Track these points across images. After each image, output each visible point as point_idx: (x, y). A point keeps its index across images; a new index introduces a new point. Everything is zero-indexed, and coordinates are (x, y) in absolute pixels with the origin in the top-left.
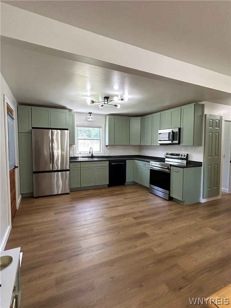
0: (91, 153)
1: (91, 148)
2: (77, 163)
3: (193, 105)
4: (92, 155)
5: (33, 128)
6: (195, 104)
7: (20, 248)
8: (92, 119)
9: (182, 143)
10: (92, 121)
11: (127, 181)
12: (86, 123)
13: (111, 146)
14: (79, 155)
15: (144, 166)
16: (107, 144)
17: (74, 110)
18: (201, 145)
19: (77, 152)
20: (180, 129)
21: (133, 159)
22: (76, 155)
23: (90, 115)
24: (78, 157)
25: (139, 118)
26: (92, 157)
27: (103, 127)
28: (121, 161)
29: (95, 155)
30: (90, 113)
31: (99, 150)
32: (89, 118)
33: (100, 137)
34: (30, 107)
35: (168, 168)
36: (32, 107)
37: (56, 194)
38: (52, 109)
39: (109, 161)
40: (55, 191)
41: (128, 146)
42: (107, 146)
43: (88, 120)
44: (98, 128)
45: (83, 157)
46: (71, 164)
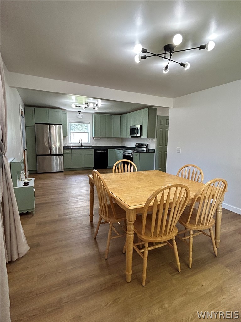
0: (81, 143)
1: (81, 140)
2: (69, 150)
3: (147, 109)
4: (82, 145)
5: (36, 123)
6: (149, 109)
7: (34, 178)
8: (81, 116)
9: (142, 136)
10: (81, 118)
11: (108, 165)
12: (76, 120)
13: (96, 138)
14: (71, 145)
15: (120, 153)
16: (94, 137)
17: (67, 109)
18: (154, 138)
19: (70, 142)
20: (141, 126)
21: (114, 149)
22: (69, 145)
23: (80, 113)
24: (71, 146)
25: (119, 116)
26: (82, 146)
27: (91, 123)
28: (104, 150)
29: (84, 145)
30: (80, 112)
31: (88, 141)
32: (79, 116)
33: (88, 131)
34: (33, 108)
35: (132, 154)
36: (35, 108)
37: (55, 171)
38: (50, 110)
39: (94, 150)
40: (54, 170)
41: (111, 138)
42: (94, 138)
43: (78, 117)
44: (87, 123)
45: (74, 146)
46: (65, 150)
